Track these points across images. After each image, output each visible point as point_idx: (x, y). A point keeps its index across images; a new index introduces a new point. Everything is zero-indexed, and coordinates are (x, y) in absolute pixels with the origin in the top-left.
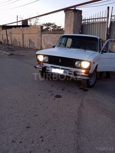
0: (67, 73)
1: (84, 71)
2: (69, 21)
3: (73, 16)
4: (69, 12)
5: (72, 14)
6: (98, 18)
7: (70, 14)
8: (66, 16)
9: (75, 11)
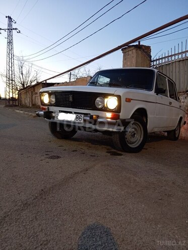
0: (80, 119)
1: (109, 115)
2: (129, 64)
3: (135, 55)
4: (129, 49)
5: (133, 53)
6: (175, 55)
7: (130, 52)
8: (124, 56)
9: (139, 47)
